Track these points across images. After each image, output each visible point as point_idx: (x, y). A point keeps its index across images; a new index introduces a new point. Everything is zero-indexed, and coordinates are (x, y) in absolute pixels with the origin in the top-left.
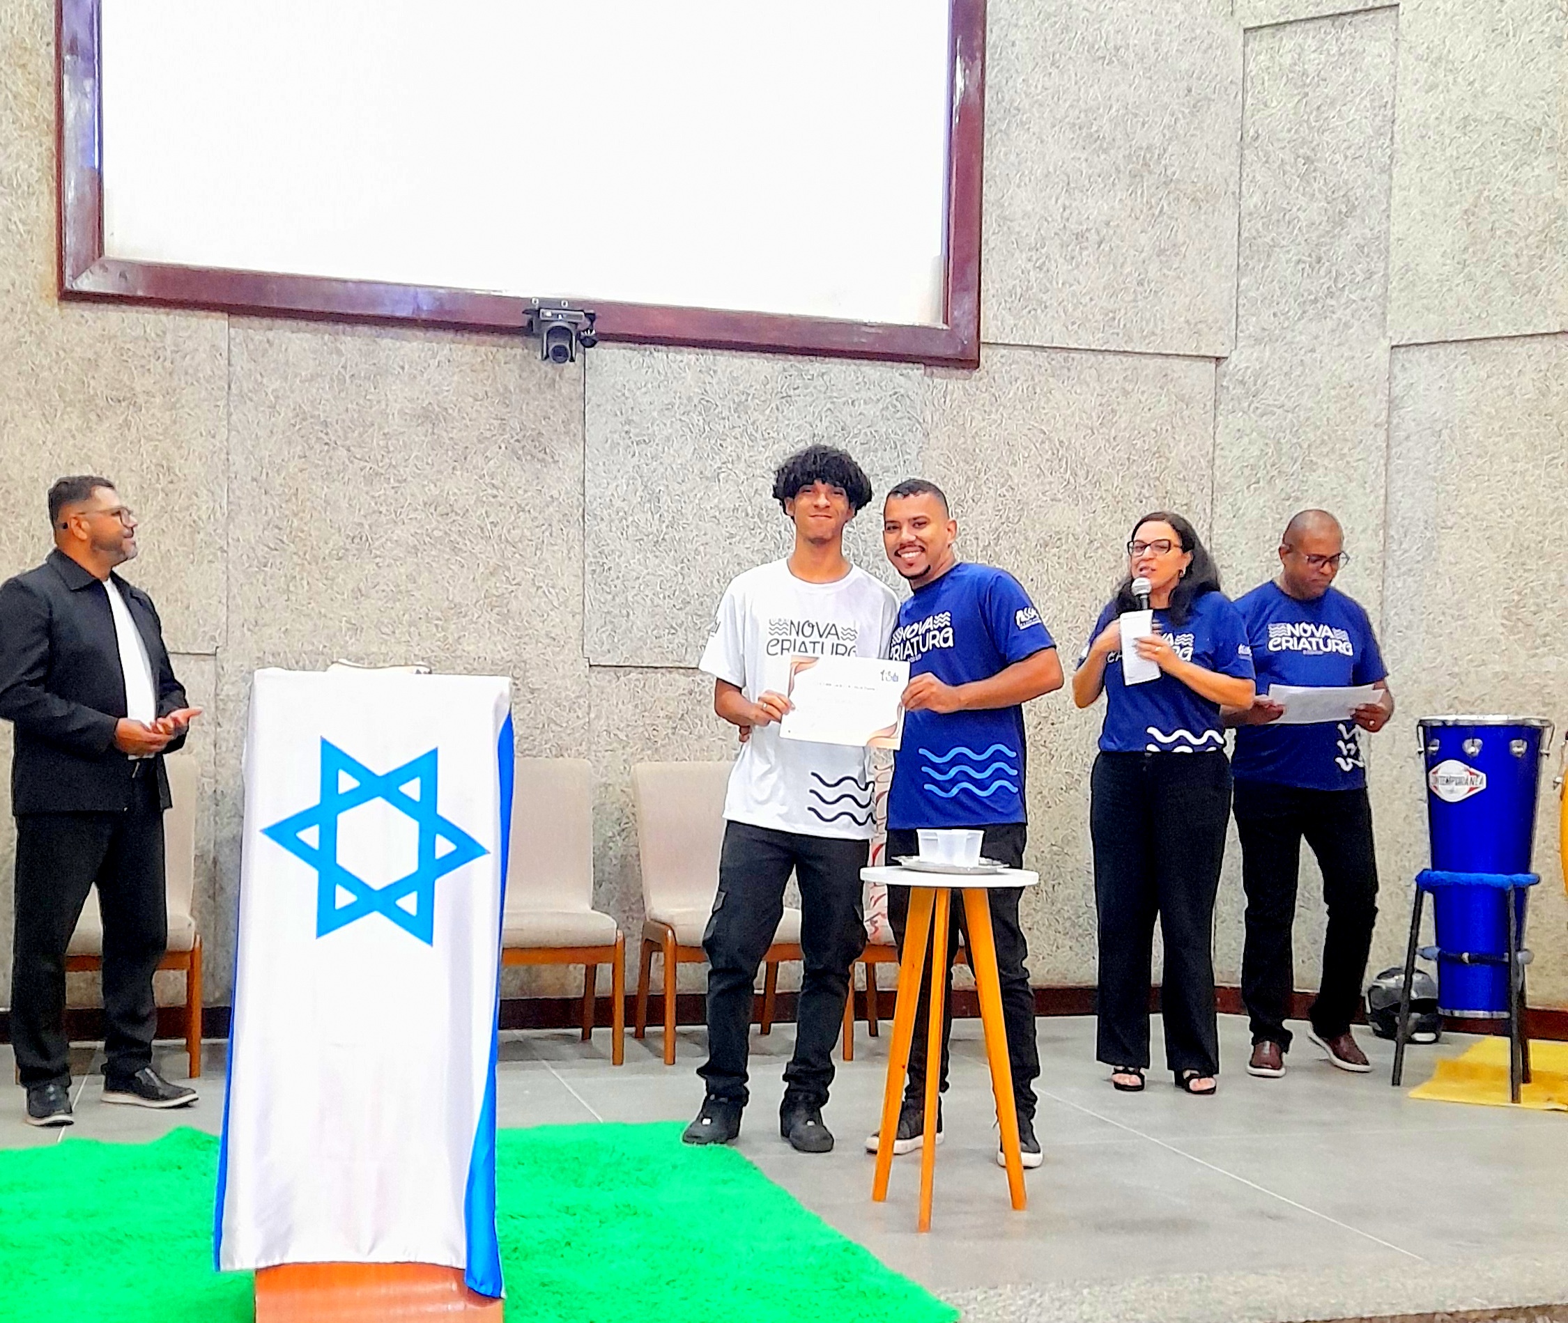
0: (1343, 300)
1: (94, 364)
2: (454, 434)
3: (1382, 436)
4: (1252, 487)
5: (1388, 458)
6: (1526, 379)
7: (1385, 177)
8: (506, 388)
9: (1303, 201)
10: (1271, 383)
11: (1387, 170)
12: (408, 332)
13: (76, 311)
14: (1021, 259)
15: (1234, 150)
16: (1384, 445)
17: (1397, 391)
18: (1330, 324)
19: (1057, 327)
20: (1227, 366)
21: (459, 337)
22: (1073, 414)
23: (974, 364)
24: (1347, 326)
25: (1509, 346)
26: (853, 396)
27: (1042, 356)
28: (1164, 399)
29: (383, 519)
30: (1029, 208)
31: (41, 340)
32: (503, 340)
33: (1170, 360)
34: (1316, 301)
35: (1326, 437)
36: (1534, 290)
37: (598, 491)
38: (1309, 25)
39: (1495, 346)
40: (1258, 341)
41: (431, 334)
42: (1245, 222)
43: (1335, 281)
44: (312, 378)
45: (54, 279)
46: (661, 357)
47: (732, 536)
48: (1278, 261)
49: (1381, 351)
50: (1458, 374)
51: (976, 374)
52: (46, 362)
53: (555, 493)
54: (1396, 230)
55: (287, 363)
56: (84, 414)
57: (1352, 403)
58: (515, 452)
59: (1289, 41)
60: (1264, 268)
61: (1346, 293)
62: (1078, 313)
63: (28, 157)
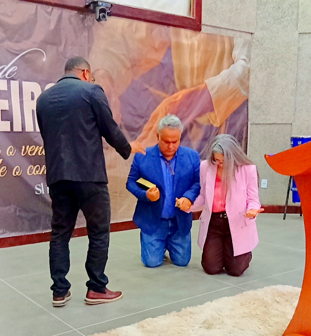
0: (286, 19)
3: (296, 58)
4: (261, 70)
10: (266, 41)
16: (297, 60)
17: (300, 46)
18: (282, 26)
20: (254, 36)
24: (287, 26)
34: (278, 19)
35: (281, 57)
40: (262, 29)
43: (284, 14)
49: (296, 34)
57: (288, 48)
60: (264, 8)
61: (287, 17)
62: (223, 17)
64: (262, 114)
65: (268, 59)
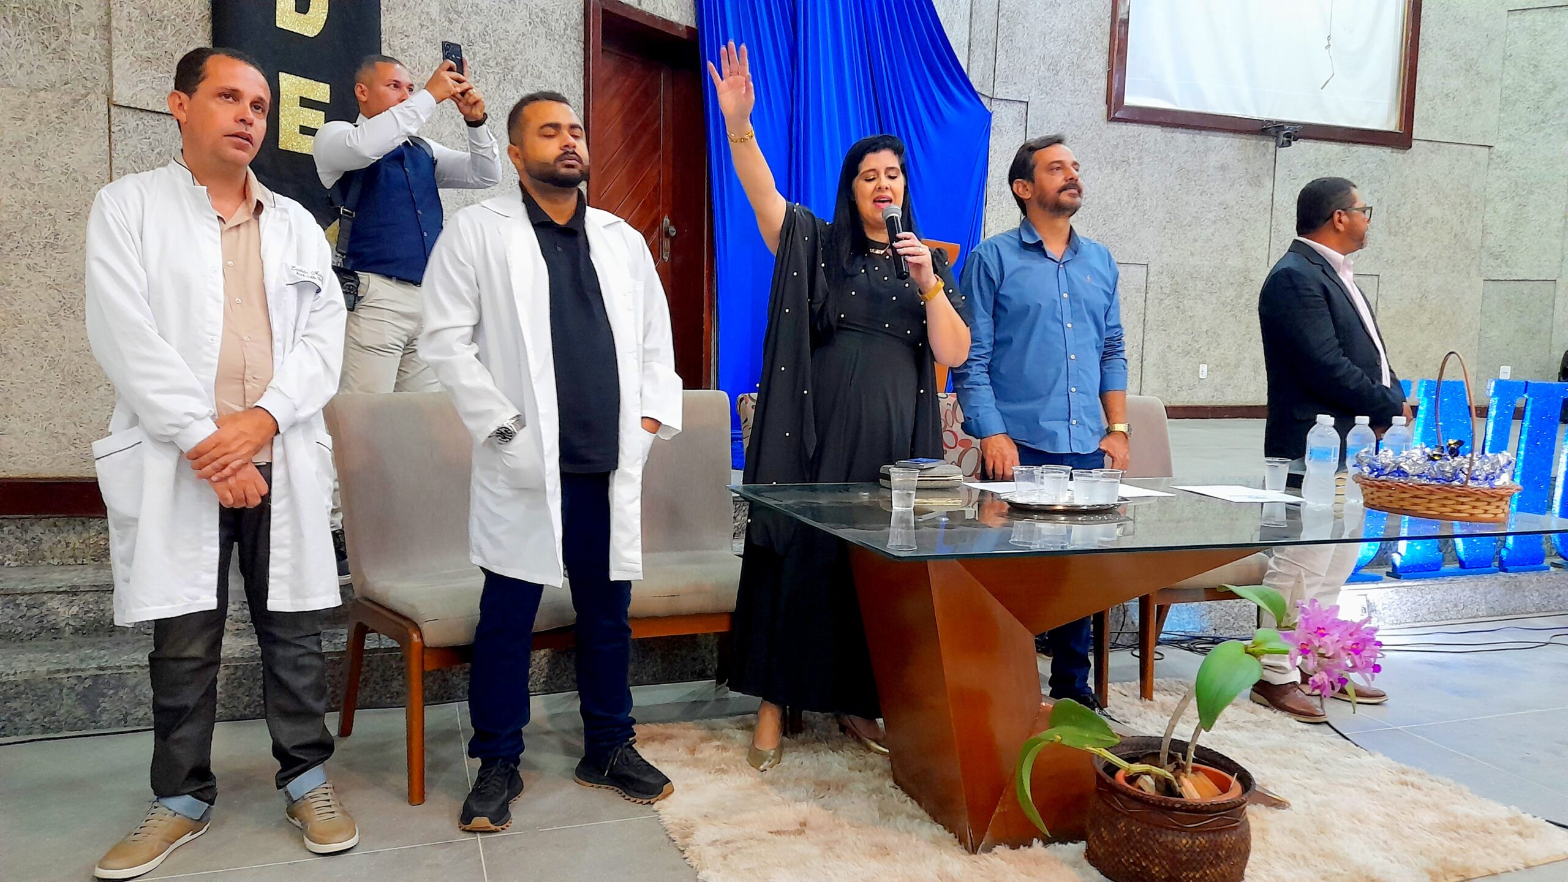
1: (1117, 147)
2: (1231, 176)
9: (1532, 83)
10: (1514, 157)
12: (1218, 134)
14: (1427, 104)
15: (1501, 61)
19: (1437, 132)
20: (1494, 150)
21: (1234, 135)
22: (1440, 169)
23: (1408, 147)
26: (1365, 161)
27: (1430, 143)
28: (1470, 163)
30: (1431, 83)
31: (1101, 137)
33: (1474, 147)
35: (1540, 181)
38: (1538, 11)
40: (1508, 140)
42: (1504, 91)
44: (1185, 152)
45: (1105, 113)
48: (1519, 107)
51: (1408, 151)
52: (1101, 146)
55: (1177, 145)
56: (1112, 167)
57: (1553, 166)
58: (1250, 183)
59: (1528, 17)
60: (1512, 110)
61: (1551, 122)
62: (1444, 127)
63: (1098, 63)
64: (1503, 265)
65: (1516, 182)
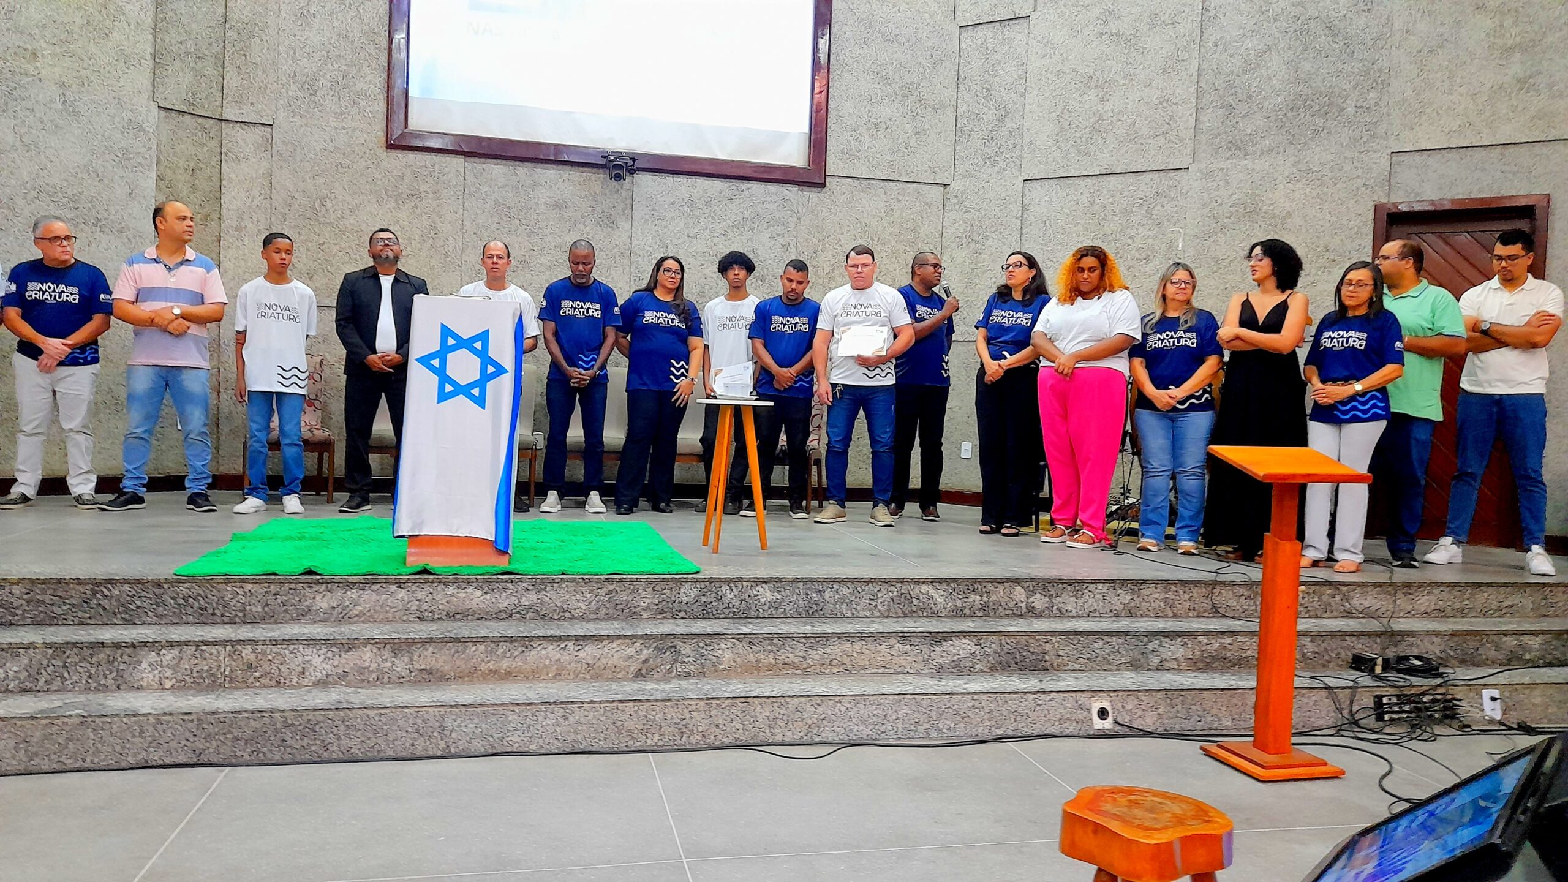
0: (1003, 158)
1: (402, 178)
2: (569, 214)
3: (1019, 223)
4: (960, 247)
5: (1021, 234)
6: (1084, 197)
7: (1023, 99)
8: (595, 193)
9: (985, 110)
10: (969, 197)
11: (1023, 95)
12: (548, 166)
13: (394, 153)
14: (847, 135)
15: (954, 85)
17: (1026, 202)
18: (996, 169)
19: (864, 168)
20: (949, 189)
21: (573, 169)
22: (872, 211)
23: (822, 185)
24: (1005, 170)
25: (1076, 180)
26: (763, 199)
27: (857, 182)
28: (918, 204)
29: (535, 253)
30: (851, 111)
31: (378, 166)
32: (595, 170)
33: (921, 185)
34: (990, 158)
35: (993, 224)
36: (1088, 154)
37: (638, 242)
38: (989, 25)
39: (1070, 181)
40: (964, 177)
41: (560, 167)
42: (959, 120)
43: (999, 149)
44: (504, 187)
45: (385, 139)
46: (669, 179)
47: (703, 265)
48: (974, 138)
49: (1020, 182)
50: (1054, 193)
51: (824, 190)
52: (379, 177)
53: (617, 243)
54: (1027, 125)
55: (492, 179)
56: (396, 201)
57: (1005, 207)
58: (598, 223)
59: (980, 32)
60: (967, 142)
61: (1004, 154)
62: (875, 162)
63: (374, 82)
65: (972, 227)
